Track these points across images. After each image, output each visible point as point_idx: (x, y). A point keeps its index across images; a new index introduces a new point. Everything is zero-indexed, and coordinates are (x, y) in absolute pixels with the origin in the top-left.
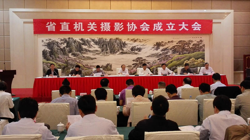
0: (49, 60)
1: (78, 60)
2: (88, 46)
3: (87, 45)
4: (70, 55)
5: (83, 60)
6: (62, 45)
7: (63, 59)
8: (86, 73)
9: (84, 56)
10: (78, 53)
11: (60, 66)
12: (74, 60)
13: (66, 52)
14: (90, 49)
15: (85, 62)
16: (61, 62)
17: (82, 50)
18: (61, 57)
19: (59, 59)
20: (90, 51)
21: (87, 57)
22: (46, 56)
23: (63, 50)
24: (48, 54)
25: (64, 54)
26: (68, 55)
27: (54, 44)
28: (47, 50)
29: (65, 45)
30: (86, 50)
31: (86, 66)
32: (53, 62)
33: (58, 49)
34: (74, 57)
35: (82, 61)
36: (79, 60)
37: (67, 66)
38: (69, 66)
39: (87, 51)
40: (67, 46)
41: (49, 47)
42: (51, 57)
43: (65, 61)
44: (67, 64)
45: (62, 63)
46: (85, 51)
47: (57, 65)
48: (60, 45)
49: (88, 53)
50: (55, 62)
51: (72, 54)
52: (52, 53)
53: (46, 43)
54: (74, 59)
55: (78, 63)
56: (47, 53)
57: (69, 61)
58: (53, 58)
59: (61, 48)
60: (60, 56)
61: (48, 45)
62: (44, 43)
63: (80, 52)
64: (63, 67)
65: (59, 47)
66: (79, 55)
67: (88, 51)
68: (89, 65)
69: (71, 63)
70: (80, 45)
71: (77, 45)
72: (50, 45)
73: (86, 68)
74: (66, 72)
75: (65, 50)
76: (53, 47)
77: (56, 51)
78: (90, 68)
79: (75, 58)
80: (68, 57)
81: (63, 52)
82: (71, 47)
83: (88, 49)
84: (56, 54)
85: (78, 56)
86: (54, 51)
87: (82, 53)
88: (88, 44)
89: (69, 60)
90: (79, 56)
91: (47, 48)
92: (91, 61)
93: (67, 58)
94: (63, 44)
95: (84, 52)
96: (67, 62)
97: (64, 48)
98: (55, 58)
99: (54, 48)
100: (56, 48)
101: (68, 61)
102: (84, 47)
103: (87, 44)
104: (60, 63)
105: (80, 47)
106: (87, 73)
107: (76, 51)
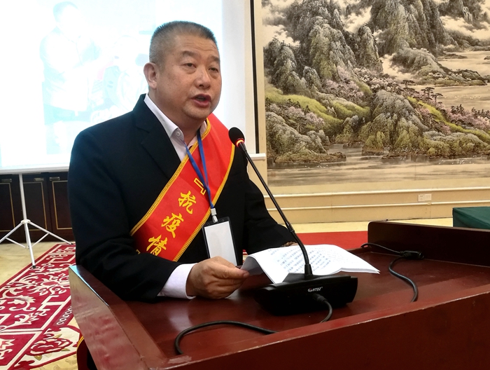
0: (295, 92)
1: (419, 88)
2: (468, 21)
3: (461, 14)
4: (386, 64)
5: (445, 85)
6: (353, 16)
7: (353, 84)
8: (451, 147)
9: (447, 70)
10: (423, 52)
11: (339, 117)
12: (403, 86)
13: (370, 52)
15: (451, 97)
16: (347, 98)
17: (441, 40)
18: (347, 75)
19: (335, 85)
20: (474, 44)
21: (460, 72)
22: (281, 73)
23: (355, 43)
24: (290, 64)
25: (362, 58)
26: (377, 66)
27: (315, 13)
28: (283, 45)
29: (367, 15)
30: (459, 40)
31: (453, 116)
32: (313, 97)
33: (333, 38)
34: (403, 72)
35: (437, 90)
36: (424, 87)
37: (371, 117)
38: (381, 117)
39: (461, 44)
40: (374, 24)
41: (295, 26)
42: (301, 76)
43: (362, 94)
44: (374, 106)
45: (350, 103)
46: (451, 46)
47: (327, 113)
48: (342, 17)
49: (468, 52)
50: (319, 100)
51: (395, 61)
52: (306, 56)
53: (280, 12)
54: (405, 82)
55: (418, 99)
56: (286, 58)
57: (379, 93)
58: (310, 82)
59: (346, 35)
60: (341, 69)
61: (290, 18)
62: (273, 12)
63: (431, 47)
64: (355, 121)
65: (338, 26)
66: (426, 63)
67: (466, 43)
68: (468, 109)
69: (389, 102)
70: (432, 16)
71: (420, 19)
72: (298, 17)
73: (454, 125)
74: (368, 142)
75: (364, 43)
76: (311, 28)
77: (326, 49)
78: (470, 125)
79: (408, 76)
80: (374, 73)
81: (354, 50)
82: (392, 28)
83: (467, 33)
84: (324, 63)
85: (419, 67)
86: (316, 49)
87: (442, 53)
88: (471, 10)
89: (383, 88)
90: (424, 69)
91: (284, 34)
93: (374, 80)
94: (358, 13)
95: (449, 50)
96: (370, 99)
97: (361, 31)
98: (318, 82)
99: (316, 32)
100: (323, 31)
101: (375, 91)
102: (451, 24)
103: (465, 9)
104: (341, 103)
105: (433, 25)
106: (456, 144)
107: (411, 46)
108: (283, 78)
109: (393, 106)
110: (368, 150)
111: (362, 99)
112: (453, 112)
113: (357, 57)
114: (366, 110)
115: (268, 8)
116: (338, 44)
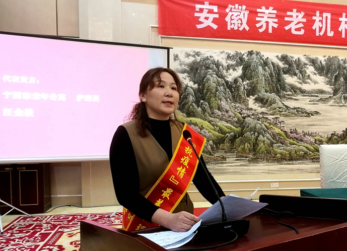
0: (194, 116)
1: (270, 117)
2: (300, 79)
3: (295, 74)
5: (286, 116)
6: (231, 71)
7: (230, 113)
8: (290, 153)
9: (287, 107)
10: (273, 96)
11: (221, 133)
12: (261, 116)
13: (241, 94)
14: (305, 87)
15: (290, 123)
16: (227, 122)
17: (284, 89)
18: (227, 107)
19: (220, 113)
20: (303, 92)
21: (295, 108)
22: (185, 104)
23: (232, 87)
24: (191, 98)
25: (236, 97)
26: (245, 102)
27: (208, 68)
28: (187, 86)
29: (239, 71)
30: (294, 89)
31: (291, 135)
32: (206, 120)
33: (218, 84)
34: (261, 107)
35: (281, 119)
36: (273, 117)
37: (241, 134)
38: (248, 134)
39: (295, 92)
40: (244, 77)
41: (195, 75)
42: (198, 106)
43: (236, 119)
44: (243, 128)
45: (229, 125)
46: (290, 93)
47: (214, 130)
48: (225, 71)
49: (299, 97)
50: (209, 122)
51: (256, 100)
52: (202, 94)
53: (185, 65)
54: (262, 113)
55: (270, 124)
56: (189, 94)
57: (247, 119)
58: (204, 110)
59: (227, 82)
60: (223, 103)
61: (192, 69)
62: (181, 65)
63: (278, 92)
64: (231, 136)
65: (222, 77)
66: (275, 102)
67: (298, 92)
68: (300, 131)
69: (253, 125)
70: (279, 74)
71: (271, 75)
72: (197, 69)
73: (291, 141)
74: (240, 149)
75: (238, 88)
76: (205, 77)
77: (214, 90)
78: (301, 140)
79: (264, 110)
80: (244, 107)
81: (232, 92)
82: (255, 80)
83: (299, 85)
84: (213, 99)
85: (271, 105)
86: (208, 90)
87: (284, 97)
88: (301, 72)
89: (249, 116)
90: (274, 105)
91: (188, 79)
92: (305, 121)
93: (244, 111)
94: (234, 70)
95: (288, 95)
96: (241, 123)
97: (236, 81)
98: (209, 110)
99: (208, 79)
100: (212, 79)
101: (244, 118)
102: (289, 80)
103: (297, 71)
104: (223, 124)
105: (279, 80)
106: (293, 152)
107: (266, 91)
108: (186, 107)
109: (255, 128)
110: (240, 154)
111: (236, 122)
112: (291, 132)
113: (233, 97)
114: (239, 129)
115: (178, 62)
116: (222, 87)
